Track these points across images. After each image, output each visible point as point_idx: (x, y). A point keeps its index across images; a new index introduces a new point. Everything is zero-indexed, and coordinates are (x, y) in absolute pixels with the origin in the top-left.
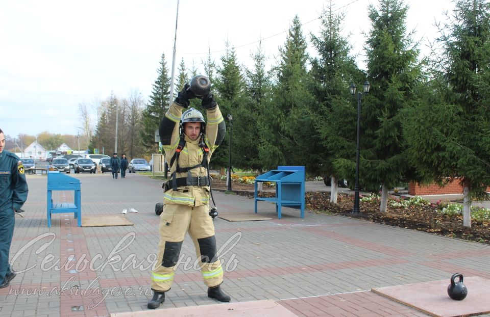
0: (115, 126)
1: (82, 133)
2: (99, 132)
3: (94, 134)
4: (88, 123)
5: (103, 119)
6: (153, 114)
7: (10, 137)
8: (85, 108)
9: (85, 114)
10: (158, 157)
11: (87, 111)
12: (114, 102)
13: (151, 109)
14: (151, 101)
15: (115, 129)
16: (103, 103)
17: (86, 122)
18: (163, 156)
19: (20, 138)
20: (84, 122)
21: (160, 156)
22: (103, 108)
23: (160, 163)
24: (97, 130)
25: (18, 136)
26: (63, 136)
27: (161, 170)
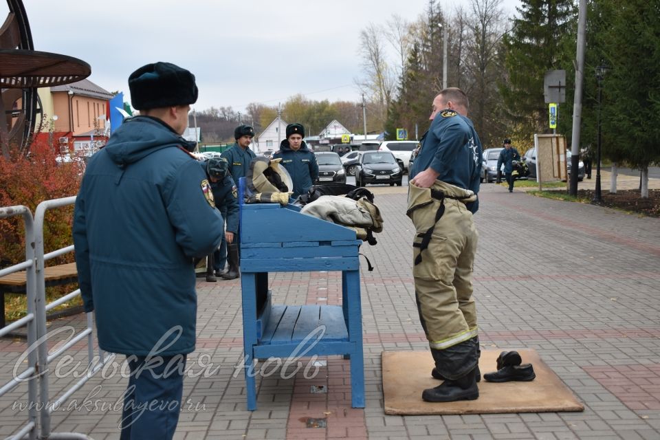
0: (441, 75)
1: (372, 96)
2: (406, 90)
3: (395, 96)
4: (383, 74)
5: (414, 61)
6: (527, 40)
7: (232, 113)
8: (375, 42)
9: (375, 56)
10: (548, 142)
11: (379, 48)
12: (437, 20)
13: (523, 28)
14: (521, 8)
15: (442, 79)
16: (412, 29)
17: (379, 72)
18: (561, 141)
19: (251, 113)
20: (374, 71)
21: (554, 141)
22: (412, 39)
23: (555, 157)
24: (401, 86)
25: (247, 109)
26: (333, 105)
27: (556, 174)
